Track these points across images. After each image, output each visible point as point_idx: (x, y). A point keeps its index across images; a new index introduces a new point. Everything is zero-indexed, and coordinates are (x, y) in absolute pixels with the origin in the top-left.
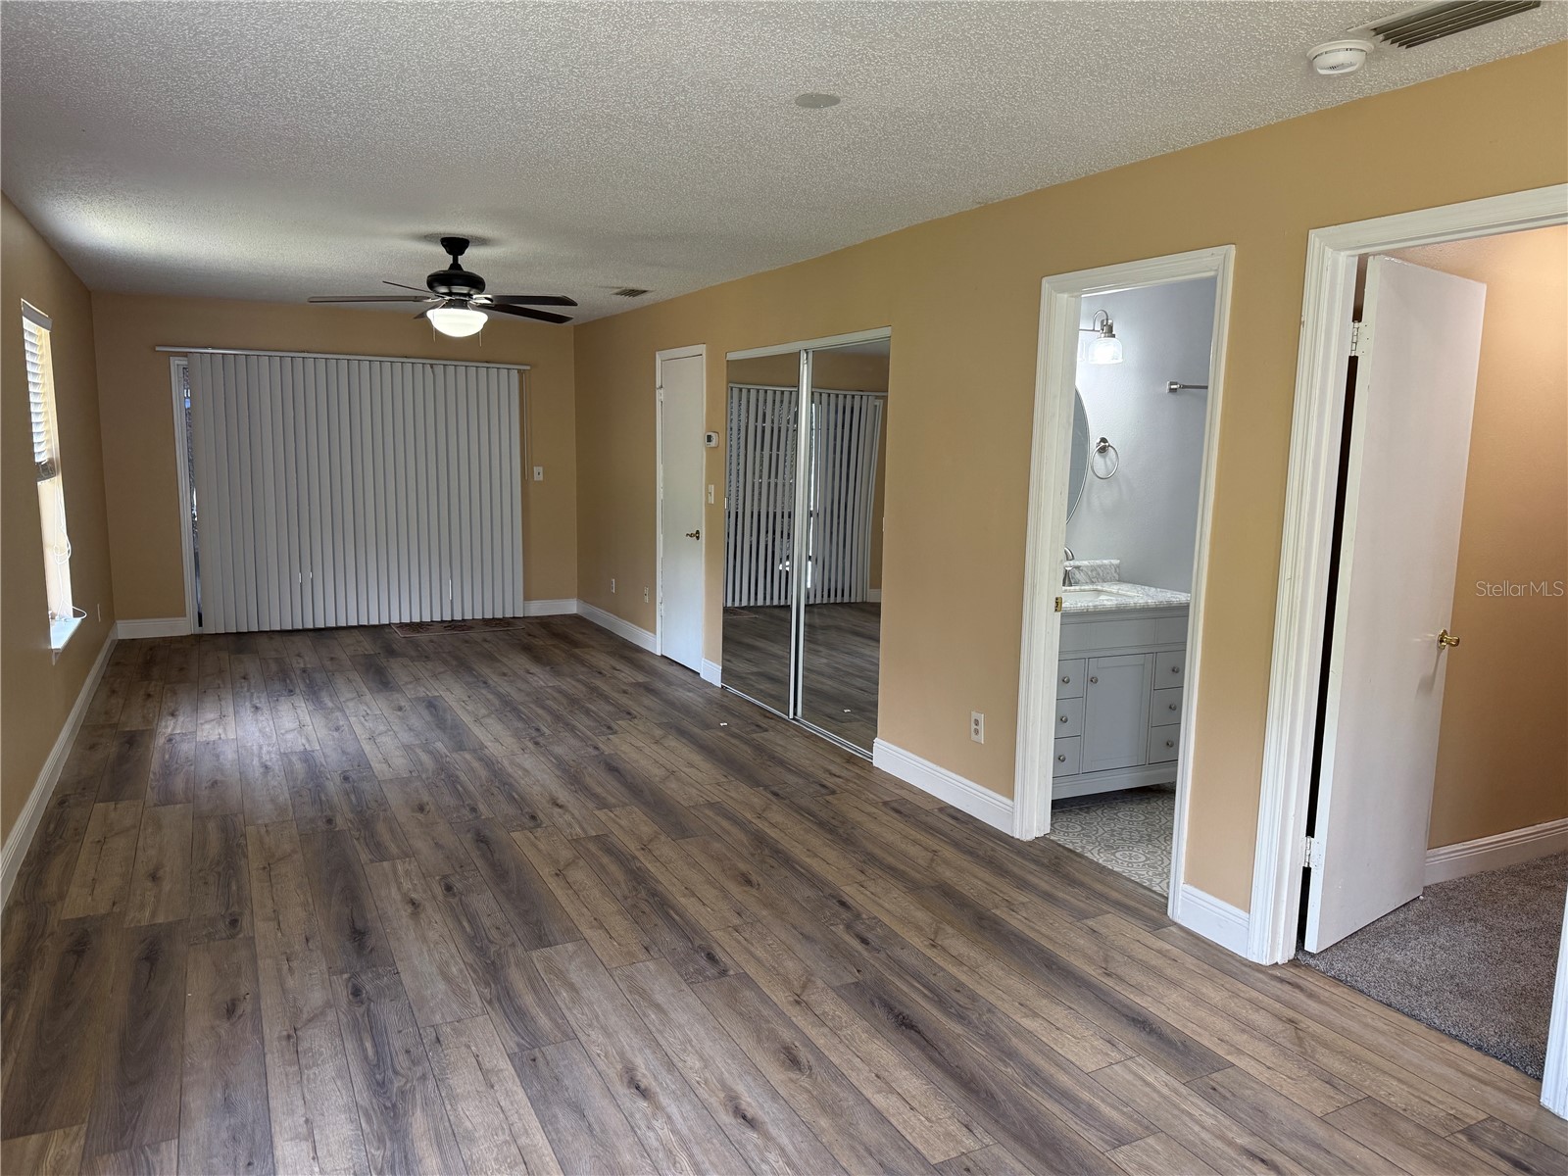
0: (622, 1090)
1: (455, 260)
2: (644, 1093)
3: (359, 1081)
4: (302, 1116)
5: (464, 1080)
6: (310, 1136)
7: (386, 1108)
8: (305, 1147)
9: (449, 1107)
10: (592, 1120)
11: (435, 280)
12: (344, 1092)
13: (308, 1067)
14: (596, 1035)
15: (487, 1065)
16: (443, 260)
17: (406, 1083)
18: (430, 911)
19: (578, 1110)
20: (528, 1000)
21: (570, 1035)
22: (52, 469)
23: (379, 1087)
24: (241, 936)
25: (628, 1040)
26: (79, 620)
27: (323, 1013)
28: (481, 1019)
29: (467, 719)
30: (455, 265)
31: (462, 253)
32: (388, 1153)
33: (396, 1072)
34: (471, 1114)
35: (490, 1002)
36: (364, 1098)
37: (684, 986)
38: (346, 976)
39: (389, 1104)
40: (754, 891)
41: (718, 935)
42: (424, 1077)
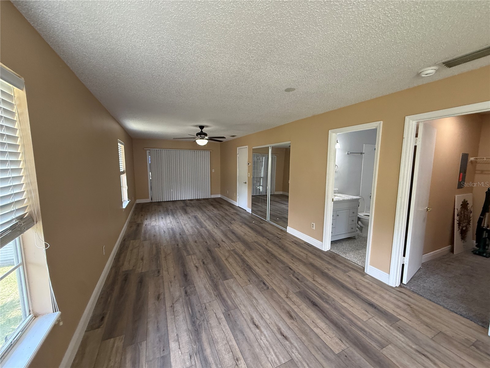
0: (252, 326)
1: (202, 130)
2: (257, 327)
3: (188, 321)
4: (176, 333)
5: (213, 322)
6: (178, 340)
7: (196, 331)
8: (177, 344)
9: (211, 330)
10: (246, 336)
11: (198, 134)
12: (185, 325)
13: (177, 316)
14: (242, 307)
15: (218, 317)
16: (199, 130)
17: (200, 322)
18: (201, 269)
19: (242, 333)
20: (225, 295)
21: (236, 307)
22: (124, 172)
23: (193, 323)
24: (160, 276)
25: (251, 309)
26: (129, 201)
27: (179, 299)
28: (215, 301)
29: (203, 221)
30: (202, 131)
31: (203, 129)
32: (197, 347)
33: (197, 319)
34: (217, 334)
35: (216, 296)
36: (190, 327)
37: (260, 292)
38: (184, 288)
39: (196, 330)
40: (269, 265)
41: (264, 277)
42: (204, 320)
